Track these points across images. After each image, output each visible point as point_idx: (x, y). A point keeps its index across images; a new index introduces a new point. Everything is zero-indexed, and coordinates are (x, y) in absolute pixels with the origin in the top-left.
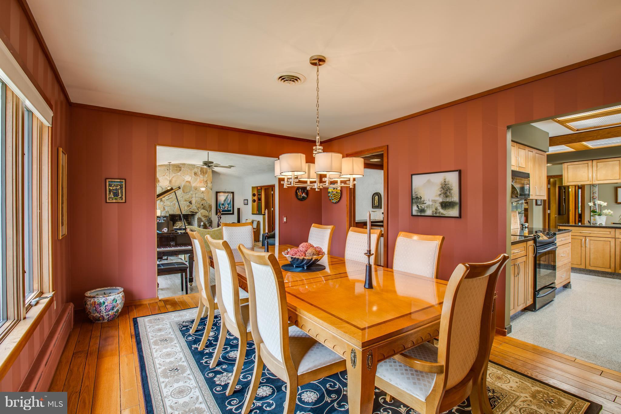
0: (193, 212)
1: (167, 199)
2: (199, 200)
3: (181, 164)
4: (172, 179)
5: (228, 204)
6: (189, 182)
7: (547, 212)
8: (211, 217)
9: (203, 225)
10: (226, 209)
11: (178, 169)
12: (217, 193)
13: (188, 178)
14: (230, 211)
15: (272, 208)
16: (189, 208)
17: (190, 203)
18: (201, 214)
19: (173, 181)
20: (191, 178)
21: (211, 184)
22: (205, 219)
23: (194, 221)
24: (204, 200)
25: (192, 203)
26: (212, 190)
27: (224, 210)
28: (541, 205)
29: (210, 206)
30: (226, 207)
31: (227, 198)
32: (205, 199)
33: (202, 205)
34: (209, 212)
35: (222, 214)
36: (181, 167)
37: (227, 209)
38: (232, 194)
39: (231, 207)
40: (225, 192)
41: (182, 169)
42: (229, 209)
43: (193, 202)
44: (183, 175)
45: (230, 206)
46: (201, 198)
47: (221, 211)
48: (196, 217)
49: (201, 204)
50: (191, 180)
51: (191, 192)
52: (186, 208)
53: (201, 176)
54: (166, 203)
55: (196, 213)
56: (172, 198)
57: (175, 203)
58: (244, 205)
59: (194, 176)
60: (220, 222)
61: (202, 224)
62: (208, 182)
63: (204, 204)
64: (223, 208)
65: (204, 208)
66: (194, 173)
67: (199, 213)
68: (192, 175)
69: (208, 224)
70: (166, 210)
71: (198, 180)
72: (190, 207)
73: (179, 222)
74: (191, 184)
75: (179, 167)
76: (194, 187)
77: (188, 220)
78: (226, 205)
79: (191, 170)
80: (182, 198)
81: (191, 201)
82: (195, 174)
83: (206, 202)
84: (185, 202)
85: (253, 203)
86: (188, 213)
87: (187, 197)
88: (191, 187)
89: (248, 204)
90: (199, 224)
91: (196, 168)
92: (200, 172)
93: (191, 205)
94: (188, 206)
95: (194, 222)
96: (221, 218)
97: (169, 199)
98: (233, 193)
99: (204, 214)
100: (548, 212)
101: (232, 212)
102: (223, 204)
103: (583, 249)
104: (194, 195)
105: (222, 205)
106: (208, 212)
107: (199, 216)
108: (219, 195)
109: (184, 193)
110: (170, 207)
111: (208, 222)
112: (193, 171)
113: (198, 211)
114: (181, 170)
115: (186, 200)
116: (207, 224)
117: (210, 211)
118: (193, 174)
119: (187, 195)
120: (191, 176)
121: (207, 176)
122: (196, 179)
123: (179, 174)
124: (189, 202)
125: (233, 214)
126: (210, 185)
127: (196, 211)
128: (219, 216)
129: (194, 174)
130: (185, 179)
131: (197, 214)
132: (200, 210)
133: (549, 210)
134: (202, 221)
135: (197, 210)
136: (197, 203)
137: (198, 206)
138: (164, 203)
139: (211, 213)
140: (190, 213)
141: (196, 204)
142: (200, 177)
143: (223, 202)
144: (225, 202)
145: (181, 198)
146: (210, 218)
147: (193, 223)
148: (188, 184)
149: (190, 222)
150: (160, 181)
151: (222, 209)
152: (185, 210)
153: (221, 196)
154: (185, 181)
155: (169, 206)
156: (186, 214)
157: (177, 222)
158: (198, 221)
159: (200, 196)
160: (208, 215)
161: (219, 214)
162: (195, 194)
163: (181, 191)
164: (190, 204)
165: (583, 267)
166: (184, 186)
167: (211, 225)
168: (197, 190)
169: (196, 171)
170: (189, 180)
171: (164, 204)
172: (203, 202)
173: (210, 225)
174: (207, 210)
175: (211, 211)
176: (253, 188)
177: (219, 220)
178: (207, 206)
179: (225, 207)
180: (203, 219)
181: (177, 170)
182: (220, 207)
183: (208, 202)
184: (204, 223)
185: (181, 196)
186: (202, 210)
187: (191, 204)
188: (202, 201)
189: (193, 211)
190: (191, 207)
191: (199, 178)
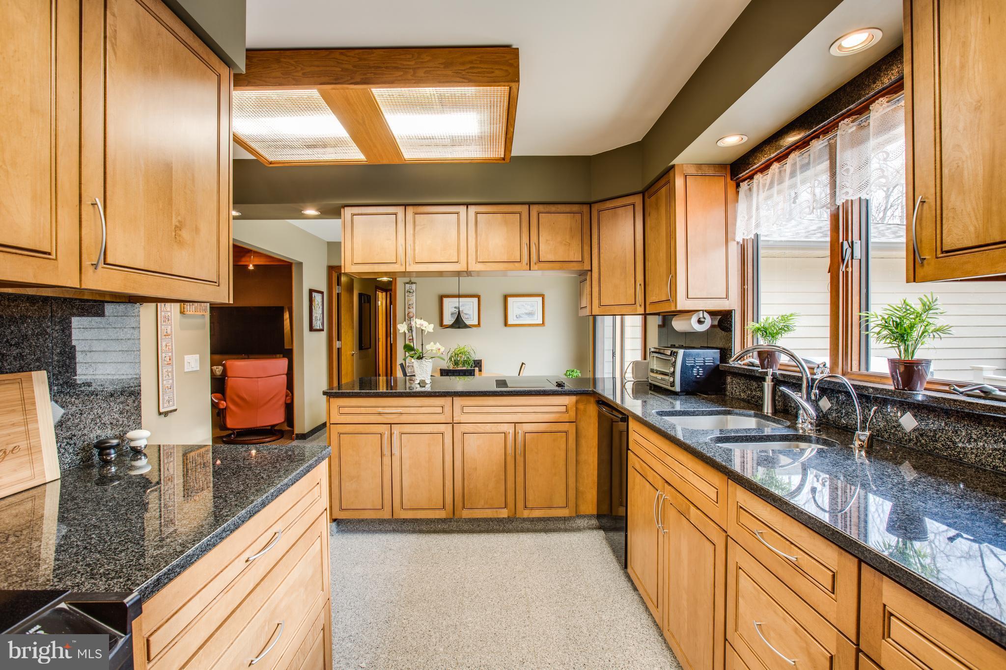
7: (334, 344)
28: (322, 330)
100: (337, 344)
103: (387, 460)
133: (338, 340)
165: (386, 515)
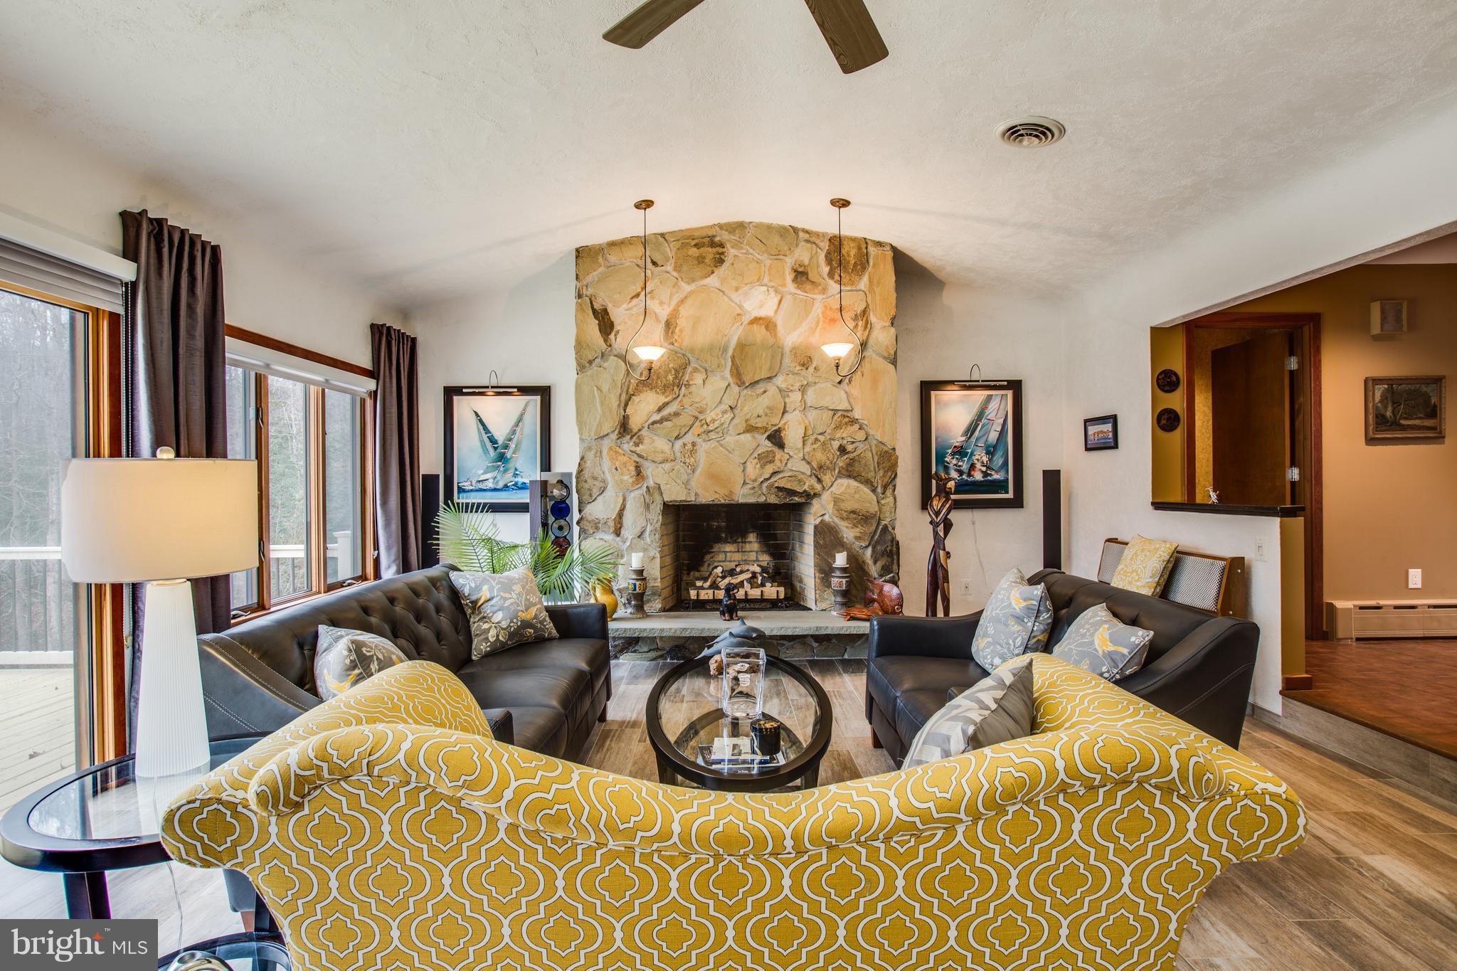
0: (792, 493)
1: (654, 423)
2: (821, 421)
3: (721, 226)
4: (675, 314)
5: (991, 450)
6: (768, 324)
8: (893, 520)
9: (844, 570)
10: (978, 476)
11: (709, 252)
12: (927, 388)
13: (759, 302)
14: (1000, 486)
15: (1293, 464)
16: (770, 469)
17: (776, 438)
18: (836, 501)
19: (682, 322)
20: (776, 300)
21: (893, 330)
22: (857, 532)
23: (802, 542)
24: (853, 421)
25: (786, 442)
26: (894, 362)
27: (966, 484)
29: (888, 460)
30: (978, 466)
31: (980, 415)
32: (857, 414)
33: (842, 450)
34: (879, 490)
35: (958, 505)
36: (722, 245)
37: (985, 474)
38: (1010, 393)
39: (1006, 463)
40: (969, 386)
41: (731, 252)
42: (996, 476)
43: (793, 436)
44: (734, 283)
45: (998, 460)
46: (835, 411)
47: (951, 484)
48: (811, 522)
49: (836, 444)
50: (776, 312)
51: (780, 381)
52: (753, 470)
53: (834, 287)
54: (646, 441)
55: (810, 496)
56: (677, 414)
57: (694, 444)
58: (1087, 449)
59: (791, 287)
60: (948, 555)
61: (841, 560)
62: (873, 318)
63: (850, 448)
64: (961, 473)
65: (850, 471)
66: (796, 271)
67: (826, 496)
68: (784, 285)
69: (875, 563)
70: (651, 483)
71: (818, 309)
72: (772, 462)
73: (729, 548)
74: (775, 335)
75: (713, 244)
76: (795, 350)
77: (775, 537)
78: (980, 456)
79: (778, 255)
80: (730, 415)
81: (779, 431)
82: (801, 275)
83: (861, 436)
84: (748, 436)
85: (1160, 433)
86: (762, 499)
87: (757, 405)
88: (776, 350)
89: (1116, 446)
90: (823, 559)
91: (803, 243)
92: (829, 260)
93: (779, 454)
94: (765, 459)
95: (801, 547)
96: (948, 526)
97: (661, 421)
98: (1015, 386)
99: (850, 505)
101: (1010, 495)
102: (960, 452)
104: (795, 397)
105: (953, 454)
106: (874, 491)
107: (827, 518)
108: (938, 403)
109: (741, 383)
110: (667, 466)
111: (874, 548)
112: (789, 262)
113: (818, 487)
114: (721, 261)
115: (753, 422)
116: (869, 560)
117: (885, 487)
118: (789, 277)
119: (758, 396)
120: (776, 291)
121: (864, 283)
122: (808, 306)
123: (713, 281)
124: (769, 438)
125: (1017, 502)
126: (882, 335)
127: (809, 484)
128: (937, 514)
129: (795, 280)
130: (747, 306)
131: (815, 502)
132: (827, 478)
134: (840, 544)
135: (813, 481)
136: (812, 439)
137: (820, 457)
138: (637, 445)
139: (891, 499)
140: (773, 499)
141: (807, 449)
142: (824, 291)
143: (957, 439)
144: (973, 439)
145: (724, 412)
146: (886, 527)
147: (799, 554)
148: (760, 333)
149: (785, 546)
150: (617, 327)
151: (954, 474)
152: (745, 483)
153: (946, 404)
154: (746, 319)
155: (665, 461)
156: (752, 500)
157: (717, 547)
158: (817, 545)
159: (827, 402)
160: (874, 508)
161: (936, 504)
162: (803, 389)
163: (723, 378)
164: (776, 449)
166: (742, 346)
167: (895, 567)
168: (811, 369)
169: (806, 262)
170: (768, 311)
171: (638, 449)
172: (847, 433)
173: (886, 570)
174: (868, 482)
175: (890, 484)
176: (1159, 335)
177: (939, 543)
178: (870, 459)
179: (972, 467)
180: (849, 533)
181: (700, 260)
182: (946, 469)
183: (877, 434)
184: (853, 558)
185: (728, 401)
186: (839, 481)
187: (781, 446)
188: (838, 427)
189: (788, 486)
190: (777, 463)
191: (819, 297)
